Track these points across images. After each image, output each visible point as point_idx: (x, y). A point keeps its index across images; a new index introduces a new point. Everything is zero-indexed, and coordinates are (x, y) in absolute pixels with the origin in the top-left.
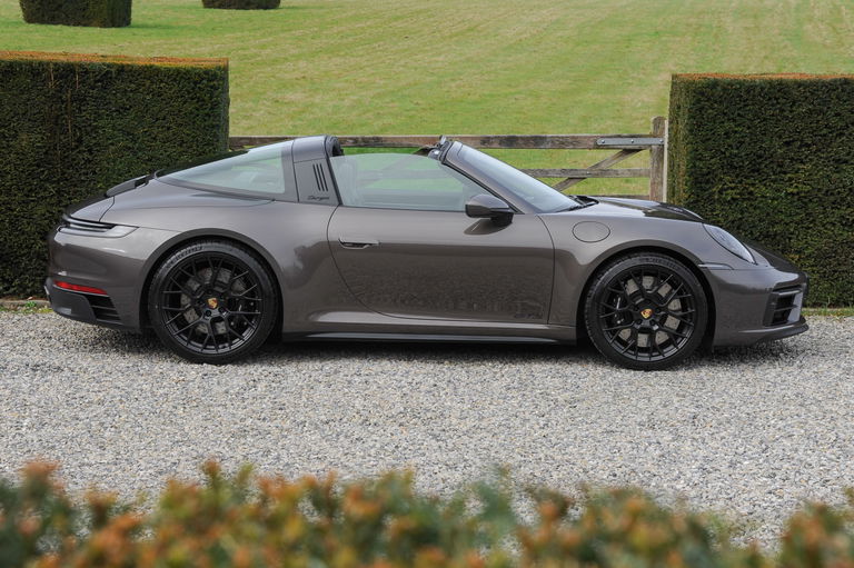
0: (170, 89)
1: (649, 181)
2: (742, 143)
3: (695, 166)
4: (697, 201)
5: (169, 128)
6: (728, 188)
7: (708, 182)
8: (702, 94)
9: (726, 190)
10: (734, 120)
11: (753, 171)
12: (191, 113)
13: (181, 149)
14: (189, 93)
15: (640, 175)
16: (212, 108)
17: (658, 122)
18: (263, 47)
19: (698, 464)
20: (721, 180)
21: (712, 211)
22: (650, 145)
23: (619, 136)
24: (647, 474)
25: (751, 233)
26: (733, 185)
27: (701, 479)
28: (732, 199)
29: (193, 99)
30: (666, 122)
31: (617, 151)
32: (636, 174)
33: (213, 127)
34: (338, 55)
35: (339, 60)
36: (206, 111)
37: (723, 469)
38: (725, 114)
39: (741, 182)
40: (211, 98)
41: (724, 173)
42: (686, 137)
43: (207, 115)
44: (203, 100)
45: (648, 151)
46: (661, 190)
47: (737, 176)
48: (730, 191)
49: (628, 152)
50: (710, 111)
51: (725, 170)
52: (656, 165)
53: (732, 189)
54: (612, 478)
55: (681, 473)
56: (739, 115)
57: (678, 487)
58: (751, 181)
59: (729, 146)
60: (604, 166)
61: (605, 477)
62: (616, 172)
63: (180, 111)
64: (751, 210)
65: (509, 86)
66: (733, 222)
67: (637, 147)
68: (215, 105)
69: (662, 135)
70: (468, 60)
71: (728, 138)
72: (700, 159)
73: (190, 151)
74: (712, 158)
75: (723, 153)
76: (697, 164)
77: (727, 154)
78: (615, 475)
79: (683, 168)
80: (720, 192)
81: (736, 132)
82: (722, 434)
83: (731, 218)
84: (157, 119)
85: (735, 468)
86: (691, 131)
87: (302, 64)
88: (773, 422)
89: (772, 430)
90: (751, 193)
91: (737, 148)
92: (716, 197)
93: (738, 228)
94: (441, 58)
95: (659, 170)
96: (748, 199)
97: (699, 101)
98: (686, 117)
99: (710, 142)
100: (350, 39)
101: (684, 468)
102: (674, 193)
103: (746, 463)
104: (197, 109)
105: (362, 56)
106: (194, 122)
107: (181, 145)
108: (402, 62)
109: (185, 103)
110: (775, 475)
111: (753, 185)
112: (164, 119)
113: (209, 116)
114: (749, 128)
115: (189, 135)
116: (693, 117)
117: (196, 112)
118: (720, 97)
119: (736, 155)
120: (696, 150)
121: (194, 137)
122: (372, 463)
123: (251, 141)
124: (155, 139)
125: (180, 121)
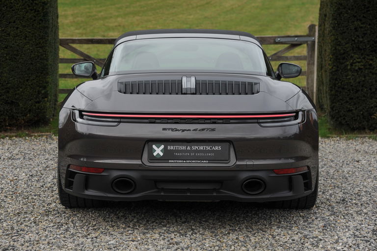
0: (18, 4)
1: (305, 62)
2: (365, 34)
3: (336, 49)
4: (337, 71)
5: (17, 28)
6: (356, 63)
7: (344, 58)
8: (341, 4)
10: (361, 20)
11: (372, 51)
12: (31, 19)
13: (25, 41)
14: (29, 6)
15: (301, 59)
16: (44, 16)
17: (312, 28)
20: (352, 57)
21: (346, 76)
22: (307, 42)
23: (289, 36)
25: (370, 89)
26: (359, 60)
27: (354, 242)
28: (359, 68)
29: (31, 10)
30: (317, 28)
32: (298, 58)
33: (45, 27)
35: (138, 18)
36: (40, 18)
38: (355, 16)
39: (364, 58)
40: (43, 9)
41: (355, 53)
42: (330, 31)
43: (41, 20)
44: (38, 11)
45: (305, 45)
46: (313, 68)
47: (362, 54)
48: (357, 64)
49: (294, 45)
50: (346, 15)
51: (355, 51)
52: (310, 53)
53: (359, 62)
56: (364, 17)
57: (338, 248)
58: (371, 57)
59: (358, 36)
60: (279, 55)
62: (287, 58)
63: (24, 18)
64: (371, 75)
66: (359, 83)
67: (299, 43)
68: (46, 14)
69: (314, 36)
71: (357, 31)
72: (339, 45)
73: (31, 42)
74: (346, 44)
75: (353, 40)
76: (338, 47)
77: (356, 41)
79: (328, 51)
80: (351, 65)
81: (362, 27)
83: (358, 80)
84: (10, 23)
86: (334, 28)
87: (119, 19)
90: (371, 65)
91: (363, 38)
92: (349, 67)
93: (362, 86)
94: (192, 17)
95: (312, 56)
96: (369, 69)
97: (339, 9)
98: (331, 19)
99: (346, 34)
101: (340, 234)
102: (322, 68)
104: (35, 17)
106: (33, 25)
107: (25, 39)
108: (171, 19)
109: (27, 12)
111: (372, 60)
112: (14, 22)
113: (42, 21)
114: (370, 25)
115: (30, 32)
116: (336, 19)
117: (34, 18)
118: (352, 6)
119: (361, 42)
120: (337, 39)
121: (33, 34)
122: (130, 232)
123: (74, 41)
124: (9, 34)
125: (24, 24)
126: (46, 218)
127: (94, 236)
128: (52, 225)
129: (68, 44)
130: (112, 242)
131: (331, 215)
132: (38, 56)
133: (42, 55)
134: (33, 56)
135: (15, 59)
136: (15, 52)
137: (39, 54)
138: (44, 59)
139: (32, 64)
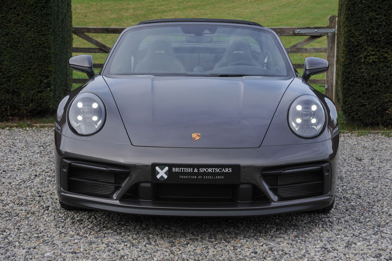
1: (325, 55)
2: (380, 25)
3: (349, 41)
4: (350, 63)
5: (18, 15)
7: (357, 51)
9: (369, 56)
10: (376, 11)
11: (387, 44)
12: (32, 5)
13: (26, 28)
15: (321, 52)
16: (46, 3)
17: (332, 19)
19: (321, 244)
20: (366, 49)
21: (360, 69)
22: (327, 33)
23: (308, 28)
24: (280, 253)
25: (385, 83)
26: (373, 53)
28: (373, 61)
30: (337, 19)
31: (306, 37)
32: (318, 51)
33: (47, 14)
34: (197, 9)
36: (42, 4)
37: (341, 249)
38: (370, 7)
39: (378, 51)
41: (368, 45)
43: (43, 6)
45: (325, 37)
46: (334, 60)
47: (376, 47)
48: (371, 57)
49: (314, 37)
50: (360, 5)
51: (369, 43)
52: (330, 45)
53: (373, 55)
54: (253, 255)
55: (307, 251)
56: (379, 7)
58: (385, 50)
59: (372, 27)
60: (298, 46)
61: (248, 254)
62: (306, 50)
64: (385, 68)
66: (373, 76)
67: (319, 34)
69: (334, 28)
70: (261, 11)
71: (371, 22)
72: (353, 37)
73: (32, 29)
74: (360, 36)
75: (367, 32)
76: (351, 39)
77: (371, 33)
78: (256, 253)
79: (342, 43)
80: (365, 58)
81: (376, 19)
82: (346, 218)
83: (371, 74)
84: (10, 9)
85: (350, 249)
88: (386, 209)
89: (384, 216)
90: (385, 58)
91: (377, 29)
92: (363, 60)
93: (376, 80)
94: (247, 11)
95: (332, 48)
96: (384, 62)
99: (360, 25)
103: (359, 244)
105: (208, 9)
106: (35, 11)
107: (27, 26)
110: (380, 255)
111: (387, 52)
112: (15, 8)
113: (44, 8)
114: (385, 16)
115: (31, 19)
116: (349, 9)
119: (376, 34)
120: (350, 31)
121: (35, 21)
123: (89, 30)
124: (10, 21)
125: (25, 10)
129: (83, 33)
132: (40, 45)
133: (44, 43)
134: (34, 44)
135: (16, 46)
136: (16, 40)
137: (41, 42)
138: (46, 47)
139: (34, 52)
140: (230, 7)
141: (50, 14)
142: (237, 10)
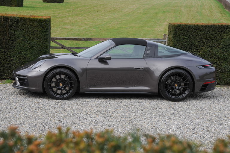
0: (35, 24)
2: (187, 41)
5: (34, 35)
8: (177, 28)
10: (185, 35)
11: (190, 49)
14: (40, 25)
17: (165, 35)
18: (59, 13)
22: (163, 42)
23: (154, 39)
29: (41, 27)
30: (167, 36)
33: (46, 35)
34: (79, 16)
36: (45, 30)
38: (183, 34)
40: (46, 27)
42: (172, 40)
43: (45, 31)
44: (44, 27)
50: (179, 33)
55: (170, 128)
56: (186, 34)
57: (169, 132)
59: (184, 42)
61: (150, 129)
63: (37, 30)
65: (125, 25)
67: (159, 42)
68: (47, 29)
69: (166, 39)
70: (114, 18)
71: (183, 40)
73: (40, 41)
74: (179, 45)
77: (183, 44)
81: (185, 38)
82: (181, 118)
84: (31, 32)
86: (174, 38)
87: (70, 18)
91: (186, 43)
94: (107, 17)
97: (176, 30)
98: (172, 34)
99: (179, 41)
100: (83, 12)
105: (86, 16)
106: (41, 33)
107: (38, 40)
108: (97, 18)
109: (39, 28)
110: (195, 129)
112: (33, 32)
113: (46, 32)
114: (189, 37)
115: (40, 37)
116: (174, 34)
117: (42, 31)
118: (181, 29)
119: (185, 45)
120: (175, 43)
121: (41, 37)
122: (89, 125)
123: (57, 39)
124: (31, 37)
125: (37, 33)
126: (54, 119)
127: (75, 126)
128: (58, 121)
129: (54, 40)
130: (82, 129)
131: (168, 119)
132: (43, 47)
133: (45, 47)
134: (41, 47)
135: (33, 48)
136: (33, 45)
137: (44, 46)
138: (45, 48)
139: (40, 50)
140: (97, 15)
141: (48, 34)
142: (101, 17)
